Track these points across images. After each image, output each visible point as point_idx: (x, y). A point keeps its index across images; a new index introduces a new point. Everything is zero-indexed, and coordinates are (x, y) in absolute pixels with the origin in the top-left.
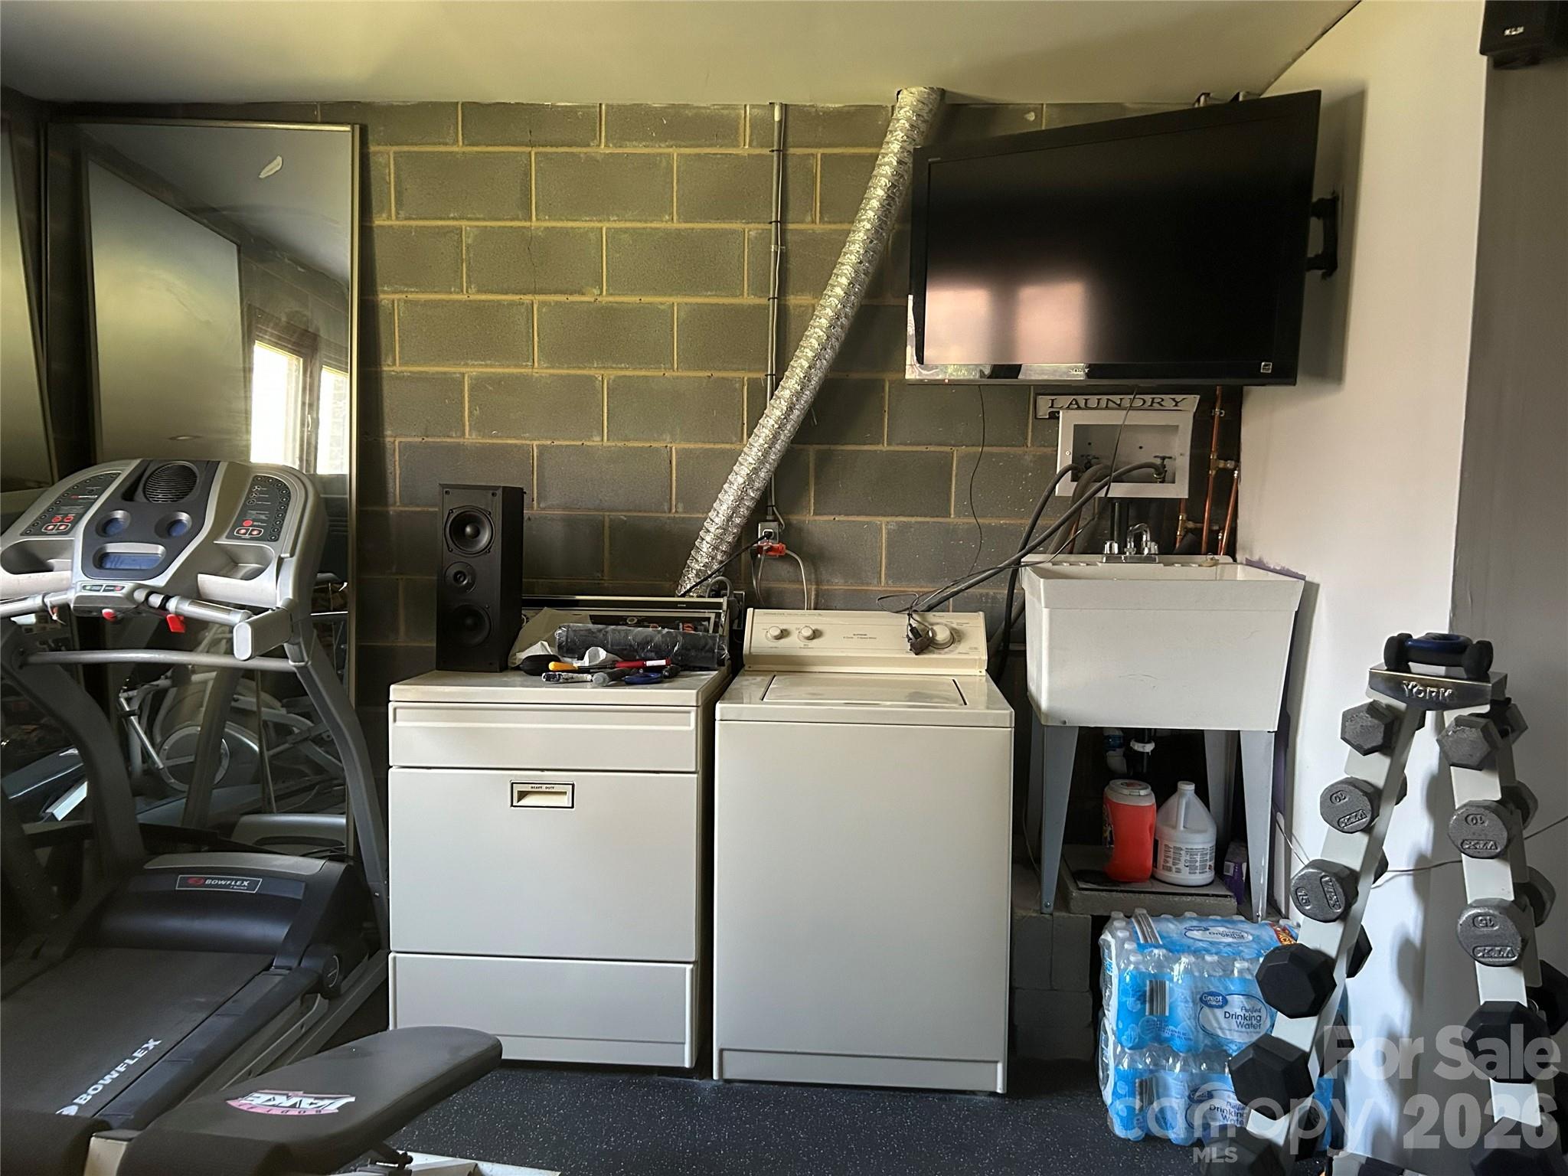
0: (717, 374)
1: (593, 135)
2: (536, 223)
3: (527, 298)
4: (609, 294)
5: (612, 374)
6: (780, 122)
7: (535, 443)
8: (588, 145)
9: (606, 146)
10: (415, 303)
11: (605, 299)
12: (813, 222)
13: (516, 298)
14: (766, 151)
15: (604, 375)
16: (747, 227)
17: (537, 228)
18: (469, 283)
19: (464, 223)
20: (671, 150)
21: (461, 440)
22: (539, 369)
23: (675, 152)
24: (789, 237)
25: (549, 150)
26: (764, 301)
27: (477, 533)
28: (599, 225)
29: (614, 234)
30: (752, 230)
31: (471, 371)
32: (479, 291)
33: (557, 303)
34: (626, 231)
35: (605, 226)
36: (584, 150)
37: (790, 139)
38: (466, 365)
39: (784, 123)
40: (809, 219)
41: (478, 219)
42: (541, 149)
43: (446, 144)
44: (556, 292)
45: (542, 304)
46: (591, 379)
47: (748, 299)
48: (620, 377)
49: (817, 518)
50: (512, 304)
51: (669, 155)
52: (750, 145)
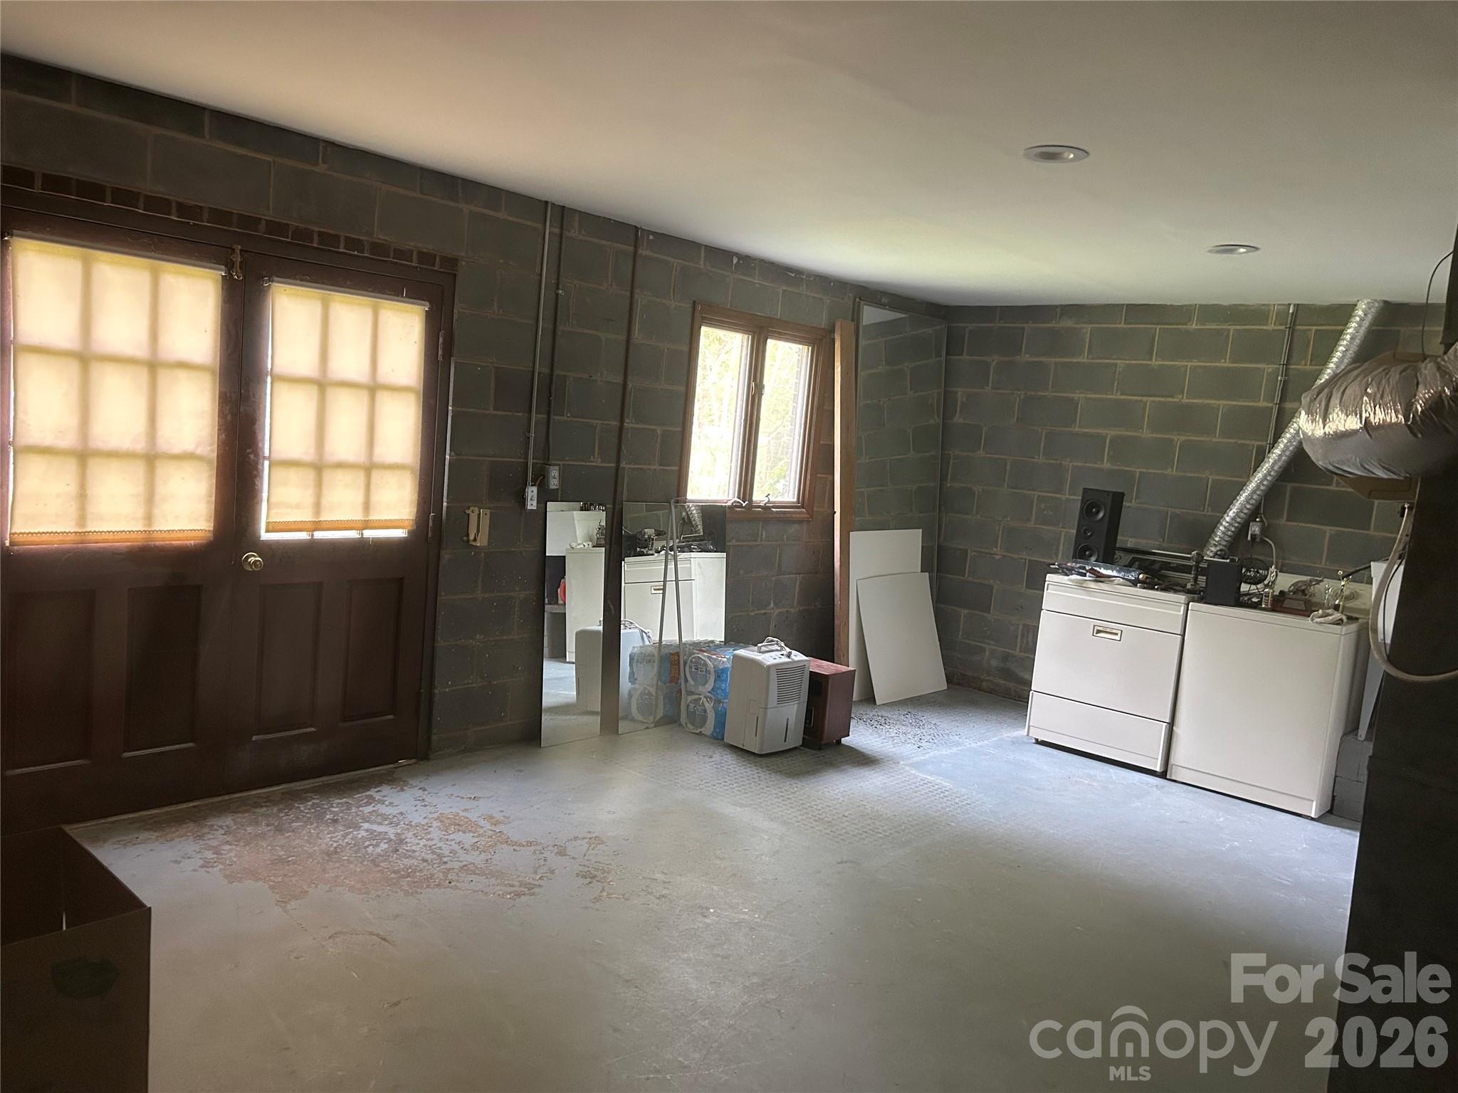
0: (1240, 442)
1: (1190, 319)
2: (1155, 363)
3: (1145, 399)
4: (1187, 398)
5: (1183, 438)
6: (1293, 313)
7: (1138, 470)
8: (1186, 324)
9: (1196, 325)
10: (1091, 399)
11: (1185, 401)
12: (1306, 365)
13: (1139, 398)
14: (1282, 327)
15: (1178, 439)
16: (1268, 366)
17: (1155, 365)
18: (1117, 390)
19: (1118, 361)
20: (1229, 327)
21: (1102, 466)
22: (1146, 434)
23: (1232, 328)
24: (1291, 372)
25: (1166, 326)
26: (1271, 405)
27: (1098, 512)
28: (1186, 364)
29: (1193, 369)
30: (1269, 368)
31: (1111, 433)
32: (1122, 394)
33: (1159, 401)
34: (1200, 367)
35: (1190, 364)
36: (1185, 327)
37: (1297, 322)
38: (1110, 430)
39: (1295, 314)
40: (1303, 363)
41: (1125, 360)
42: (1162, 326)
43: (1114, 324)
44: (1159, 396)
45: (1152, 402)
46: (1172, 440)
47: (1262, 404)
48: (1187, 441)
49: (1288, 523)
50: (1136, 401)
51: (1229, 330)
52: (1275, 324)
